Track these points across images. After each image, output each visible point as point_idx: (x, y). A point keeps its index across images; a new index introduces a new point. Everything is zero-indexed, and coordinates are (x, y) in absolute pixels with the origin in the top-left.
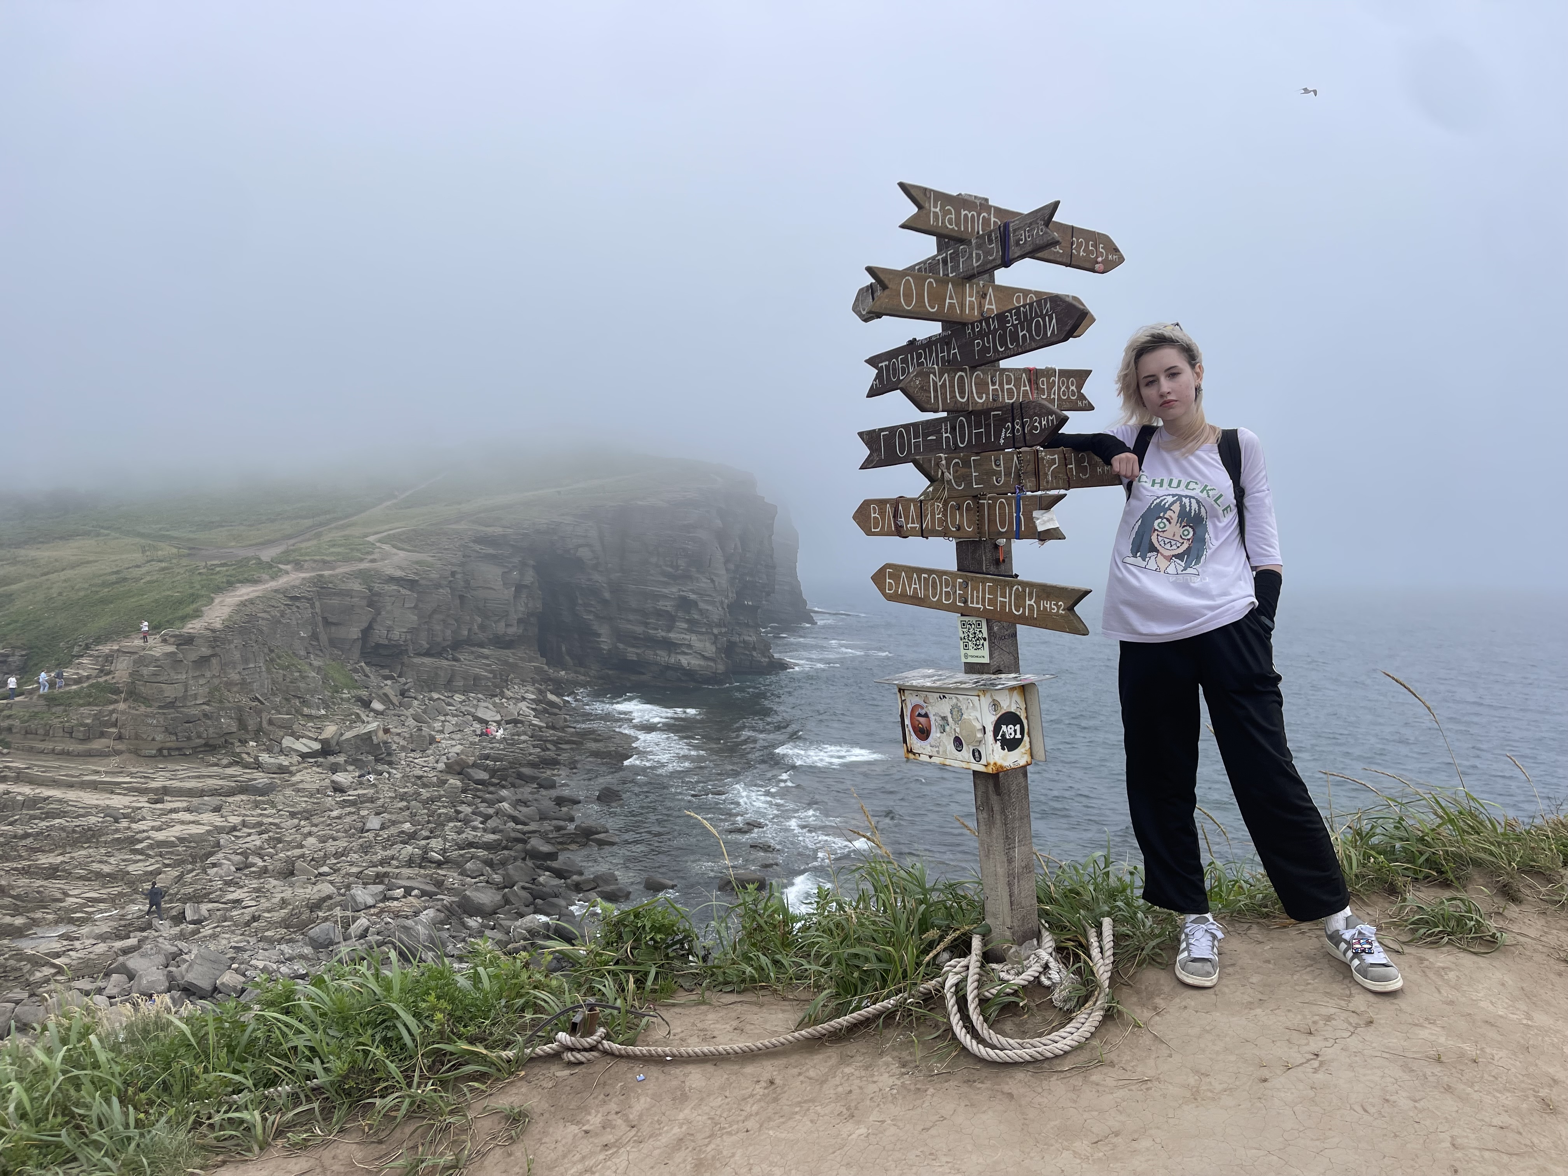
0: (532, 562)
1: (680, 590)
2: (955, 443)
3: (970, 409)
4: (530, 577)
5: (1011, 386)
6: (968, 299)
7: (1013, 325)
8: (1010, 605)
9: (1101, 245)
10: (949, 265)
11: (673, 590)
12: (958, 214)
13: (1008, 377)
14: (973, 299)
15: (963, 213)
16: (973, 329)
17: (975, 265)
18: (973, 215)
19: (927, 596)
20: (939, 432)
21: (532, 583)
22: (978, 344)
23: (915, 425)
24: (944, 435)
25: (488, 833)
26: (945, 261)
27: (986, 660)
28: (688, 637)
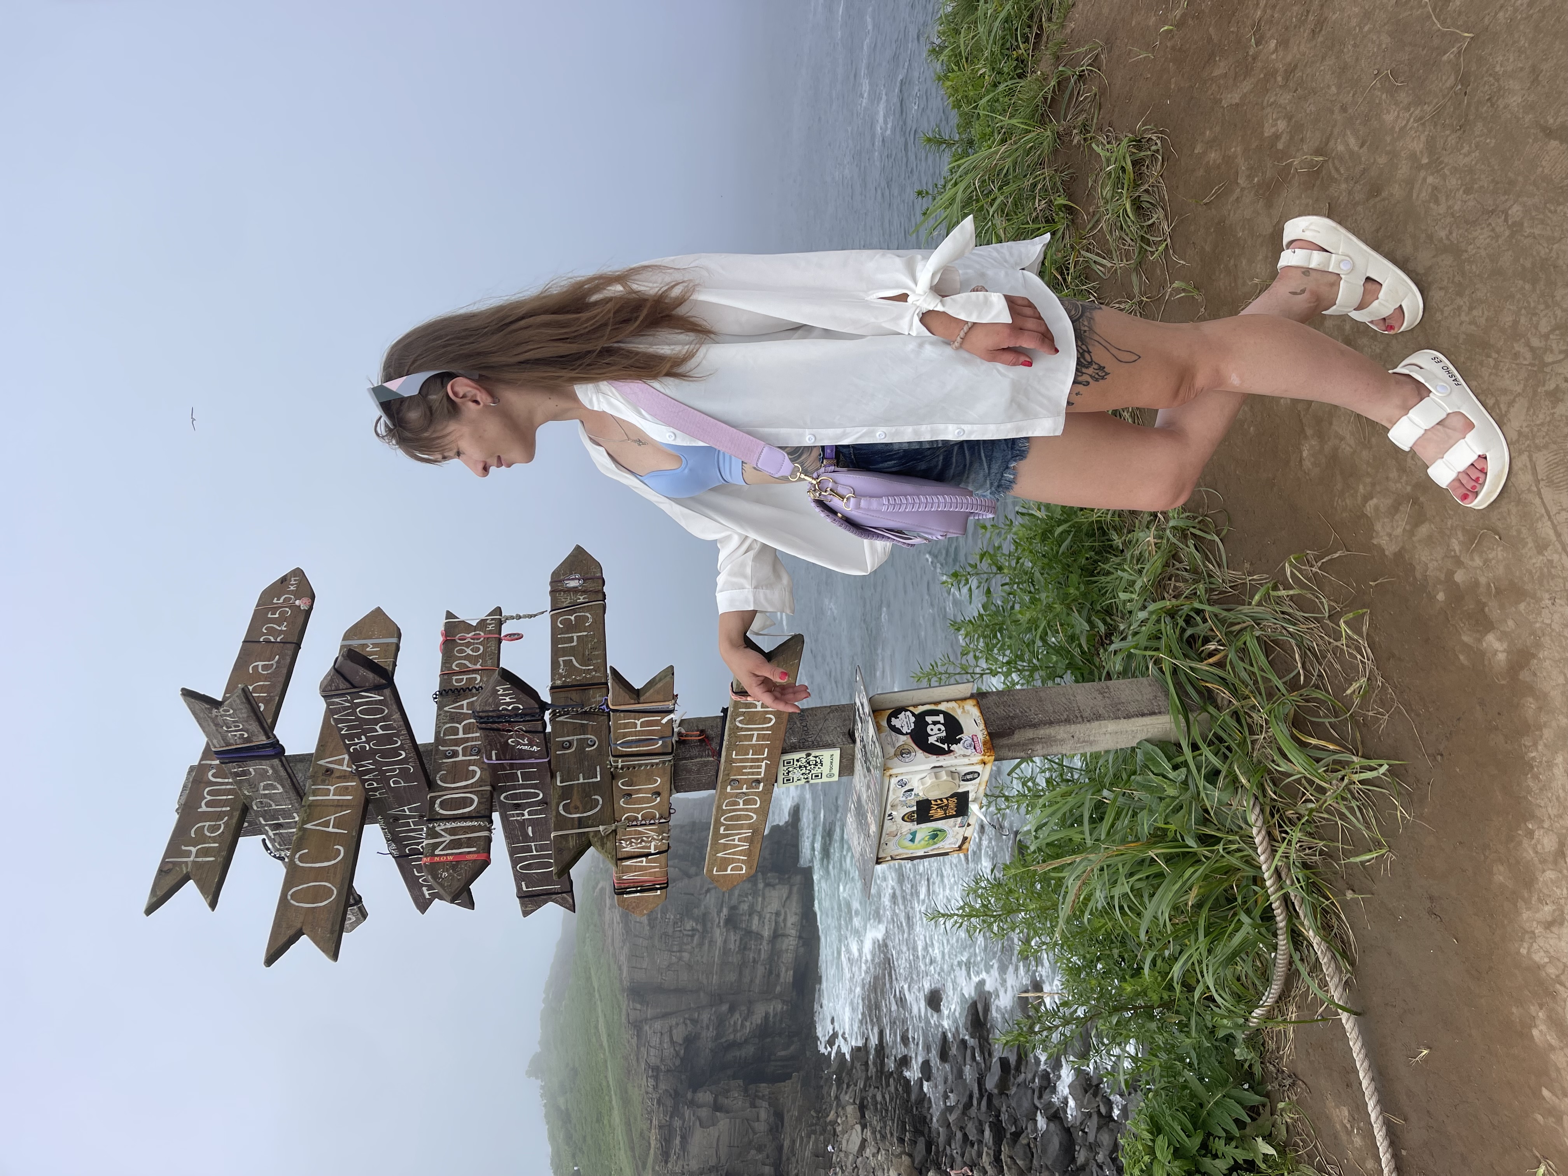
0: (689, 1095)
1: (718, 926)
2: (539, 803)
3: (488, 788)
4: (705, 1096)
5: (460, 727)
6: (331, 797)
7: (368, 742)
8: (763, 729)
9: (275, 601)
10: (282, 821)
11: (718, 934)
12: (205, 816)
13: (447, 732)
14: (332, 788)
15: (204, 808)
16: (375, 790)
17: (281, 790)
18: (209, 793)
19: (750, 826)
20: (523, 824)
21: (712, 1093)
22: (394, 782)
23: (512, 852)
24: (527, 816)
25: (983, 1137)
26: (279, 826)
27: (837, 753)
28: (768, 916)
